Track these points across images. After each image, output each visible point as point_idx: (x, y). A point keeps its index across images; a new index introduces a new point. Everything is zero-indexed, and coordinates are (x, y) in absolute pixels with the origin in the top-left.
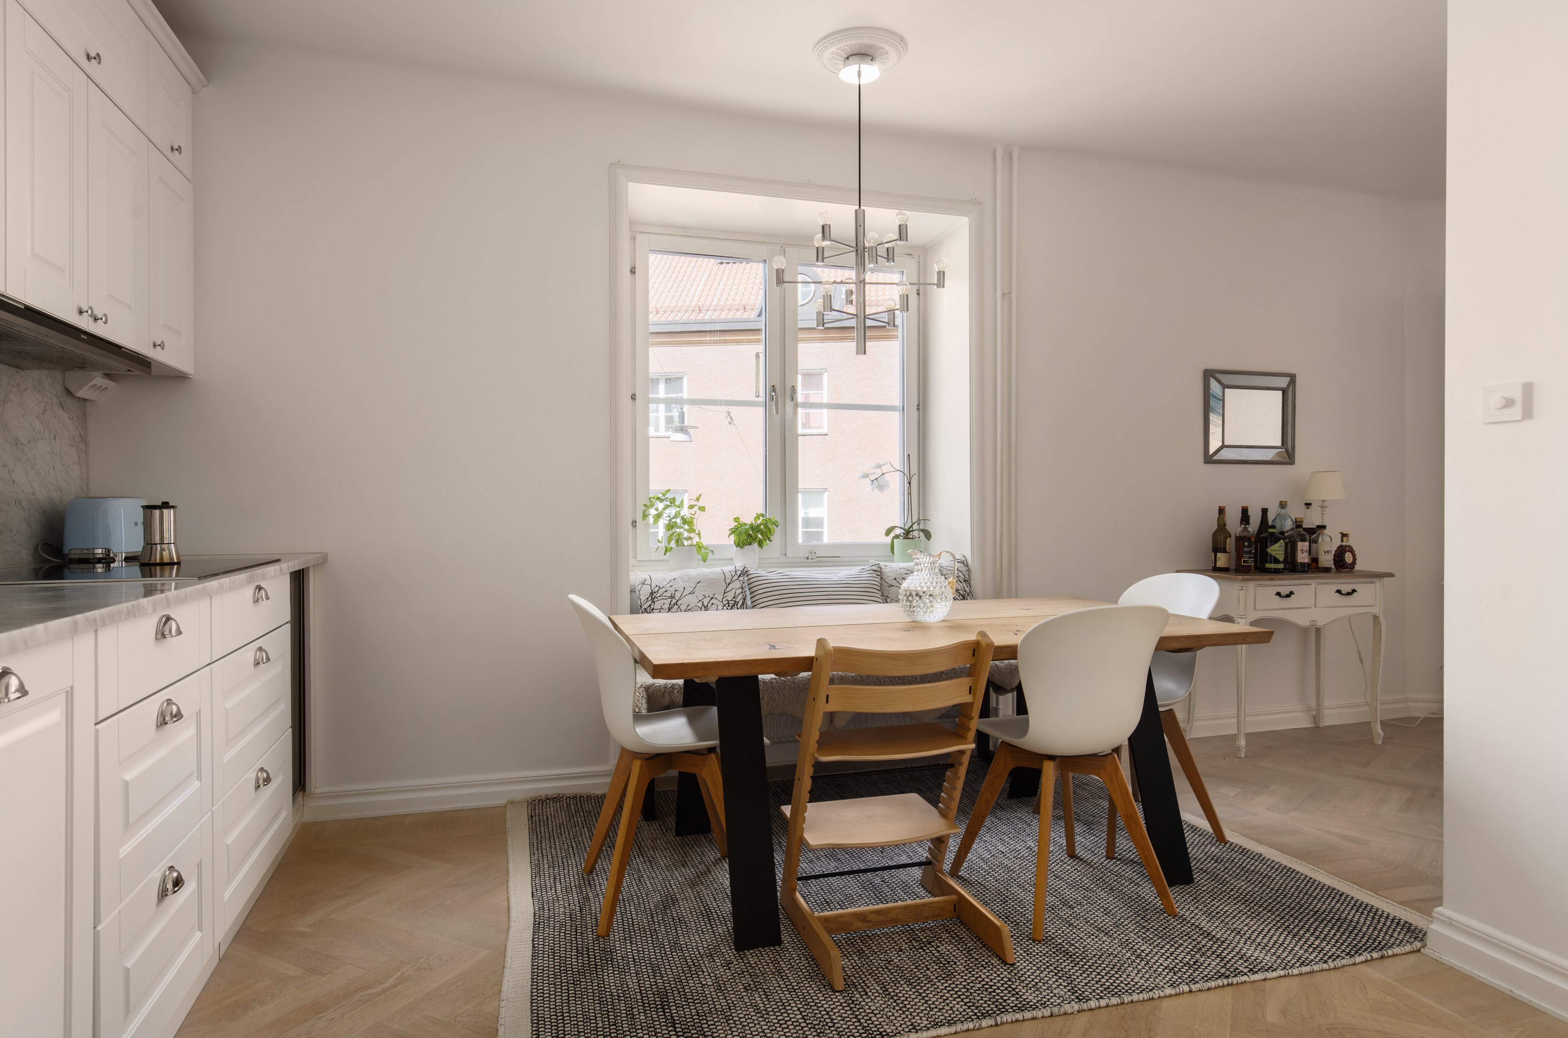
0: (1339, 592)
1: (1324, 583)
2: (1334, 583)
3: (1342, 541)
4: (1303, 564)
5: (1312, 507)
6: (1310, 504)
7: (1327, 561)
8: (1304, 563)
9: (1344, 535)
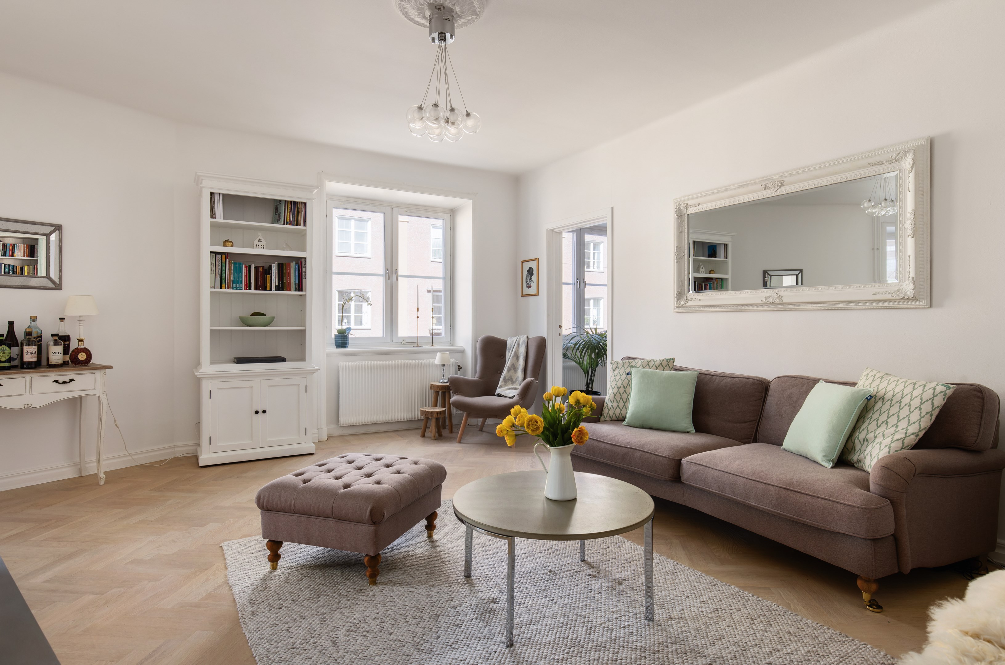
0: (56, 381)
1: (40, 376)
2: (52, 376)
3: (78, 345)
4: (30, 363)
5: (65, 320)
6: (64, 319)
7: (54, 359)
8: (32, 362)
9: (80, 341)
